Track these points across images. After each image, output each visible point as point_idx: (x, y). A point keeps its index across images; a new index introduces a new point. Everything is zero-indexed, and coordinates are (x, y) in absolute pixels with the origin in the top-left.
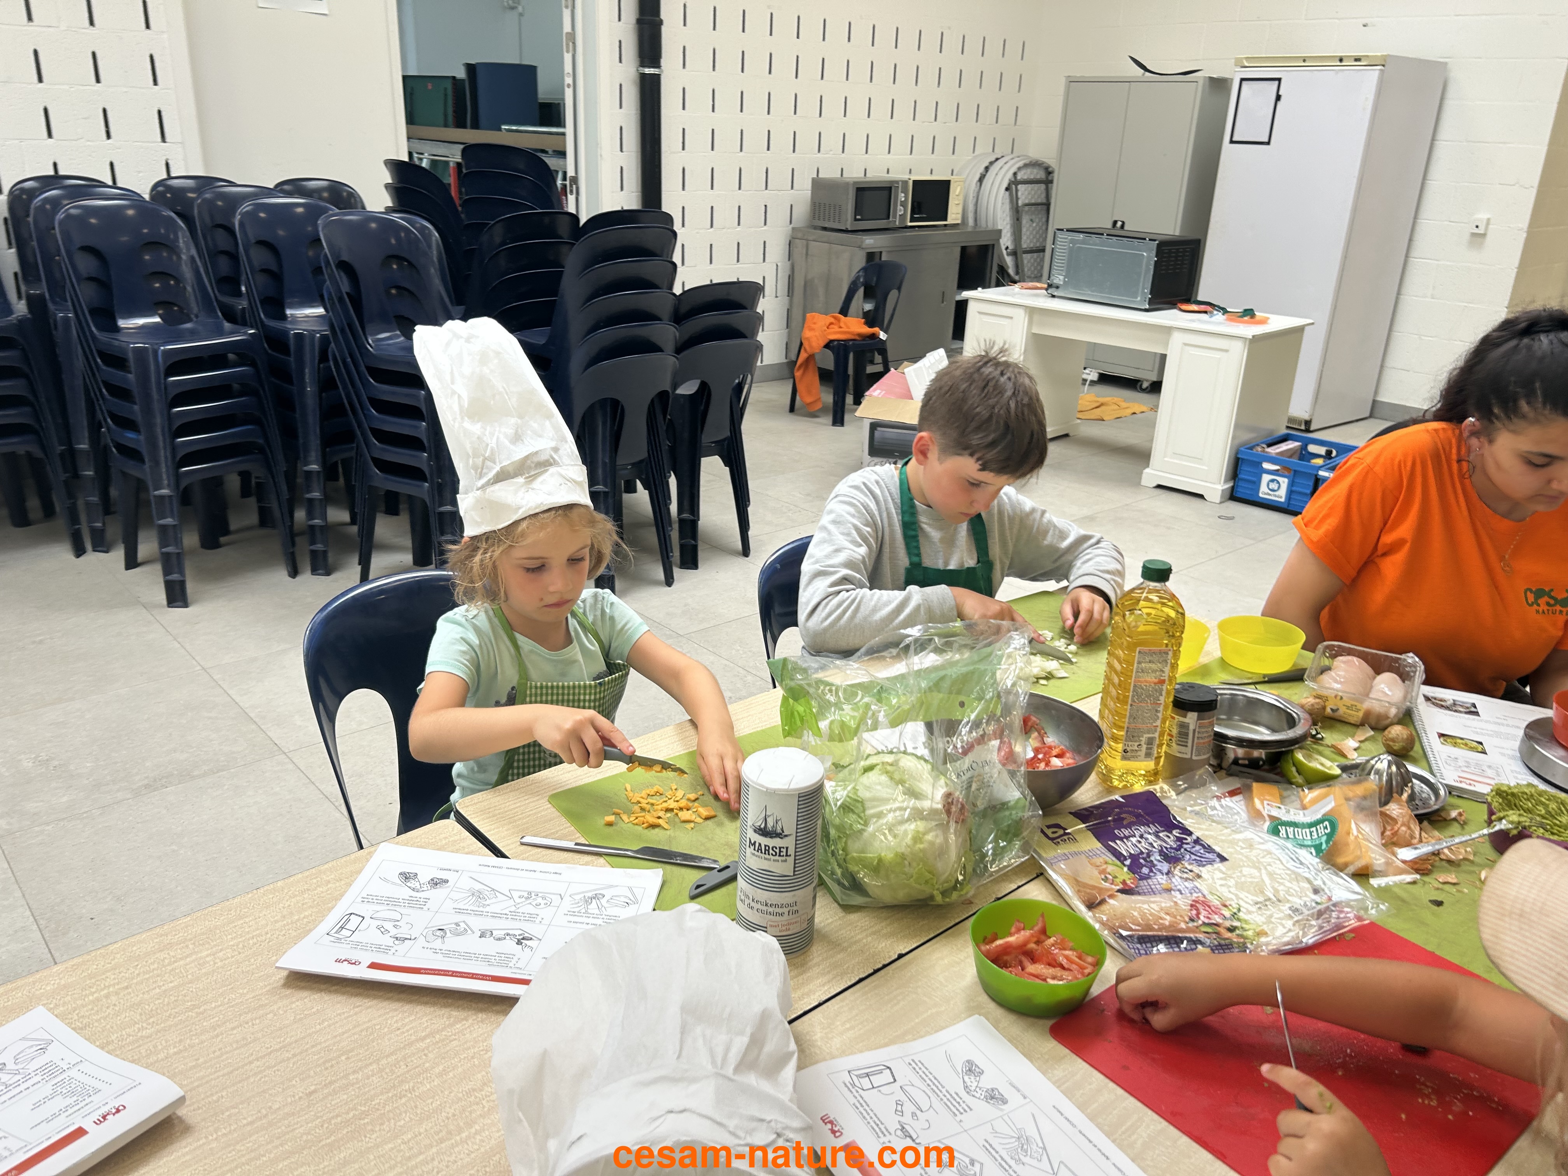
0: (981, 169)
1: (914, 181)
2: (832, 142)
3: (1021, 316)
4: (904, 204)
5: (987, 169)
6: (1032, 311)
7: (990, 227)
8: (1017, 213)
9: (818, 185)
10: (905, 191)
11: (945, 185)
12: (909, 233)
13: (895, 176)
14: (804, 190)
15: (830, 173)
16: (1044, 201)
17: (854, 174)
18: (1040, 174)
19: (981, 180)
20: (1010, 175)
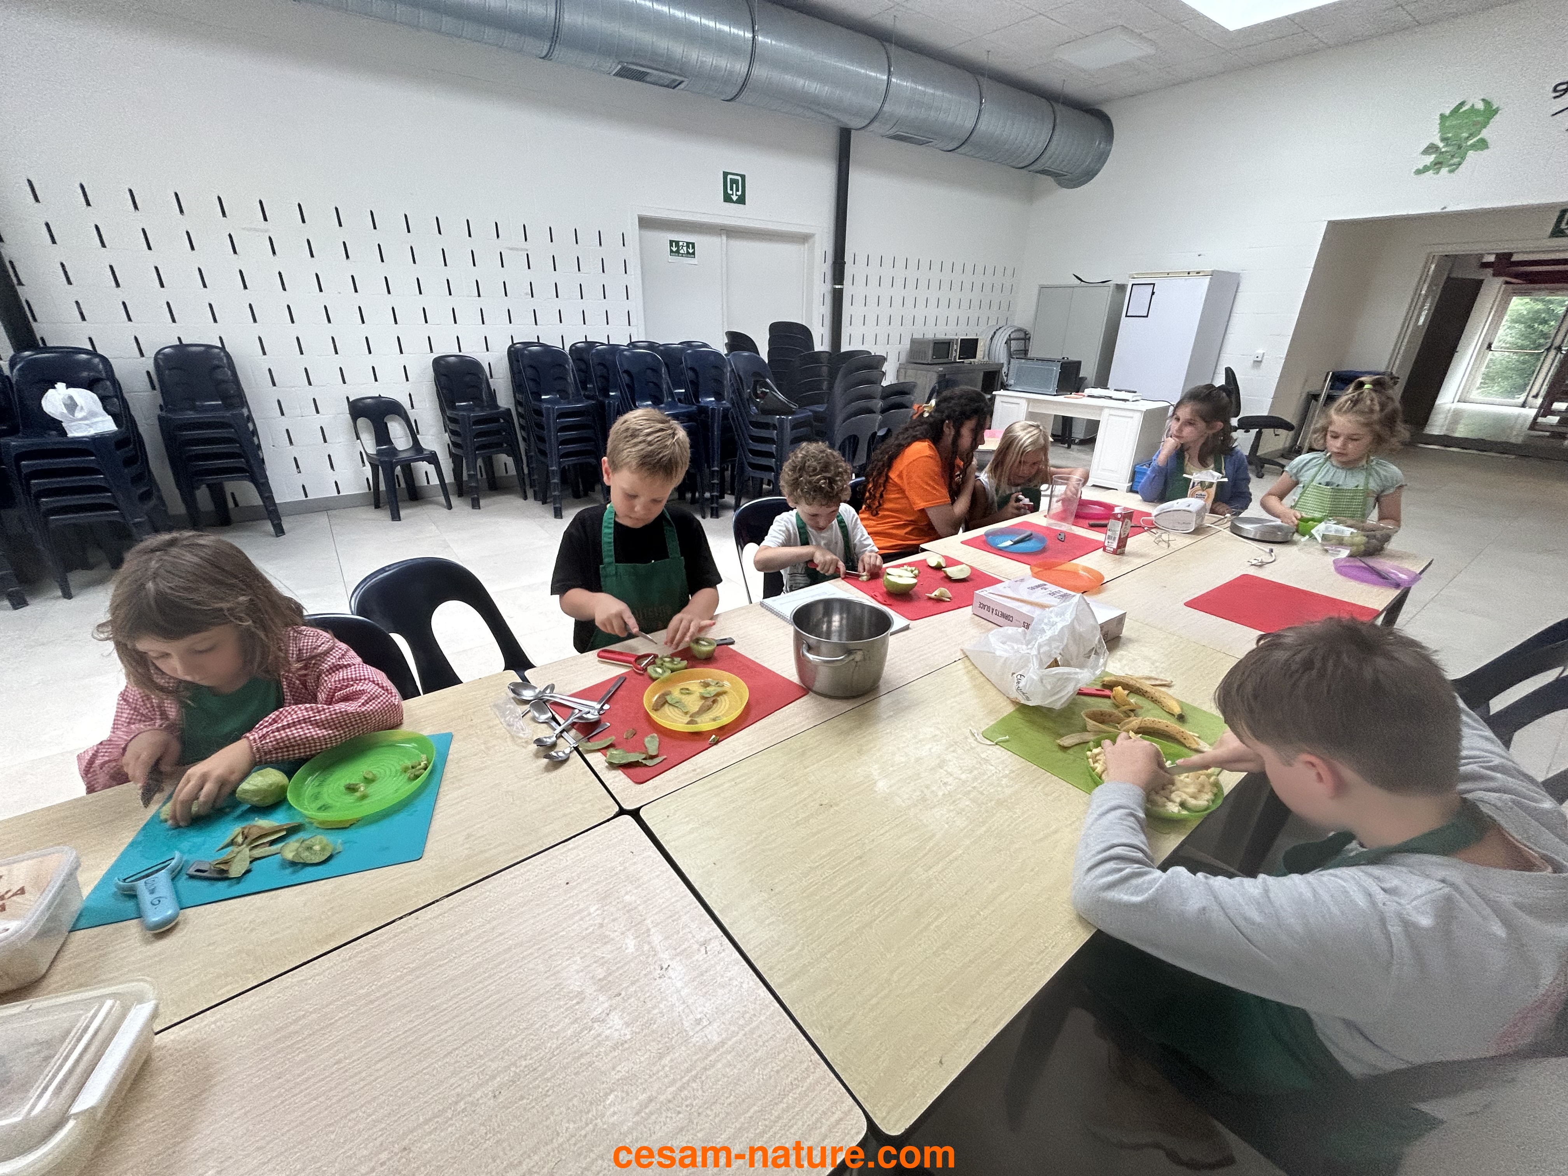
0: (992, 333)
1: (962, 340)
2: (920, 321)
3: (1024, 403)
4: (956, 351)
5: (995, 333)
6: (1029, 400)
7: (997, 361)
8: (1010, 355)
9: (913, 341)
10: (957, 344)
11: (975, 342)
12: (957, 365)
13: (949, 337)
14: (906, 345)
15: (918, 336)
16: (1023, 348)
17: (930, 336)
18: (1022, 335)
19: (992, 339)
20: (1007, 336)
